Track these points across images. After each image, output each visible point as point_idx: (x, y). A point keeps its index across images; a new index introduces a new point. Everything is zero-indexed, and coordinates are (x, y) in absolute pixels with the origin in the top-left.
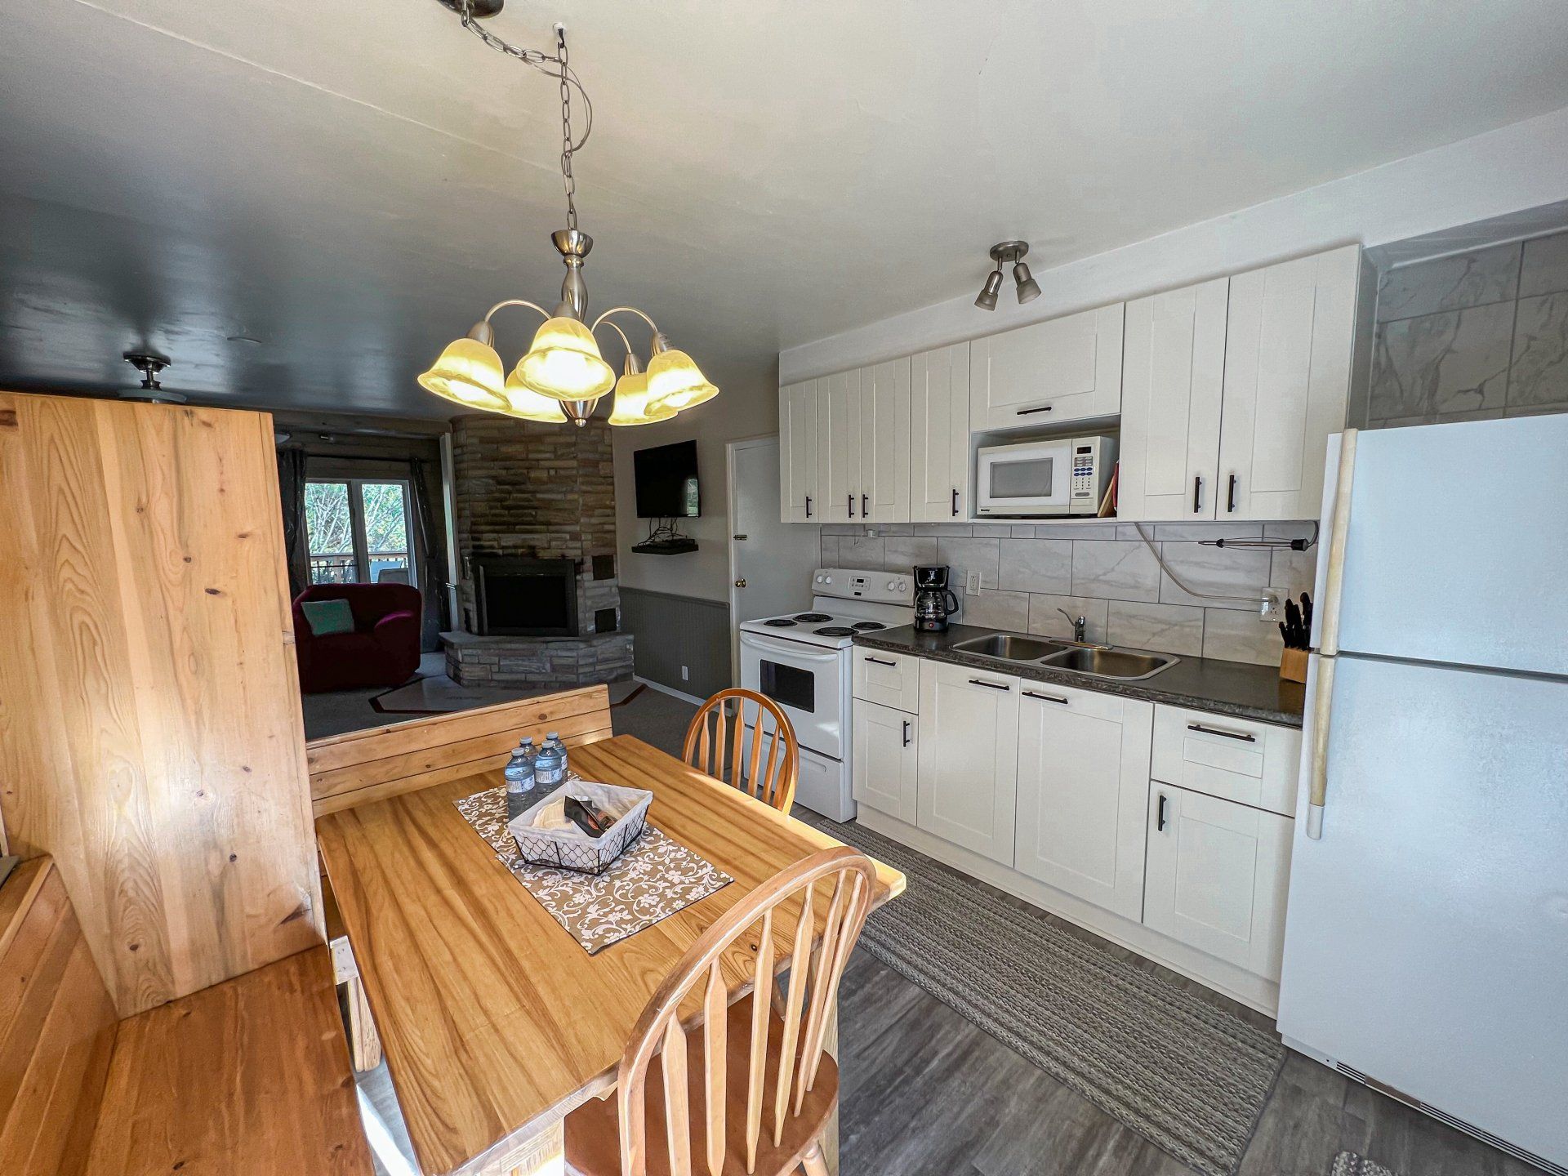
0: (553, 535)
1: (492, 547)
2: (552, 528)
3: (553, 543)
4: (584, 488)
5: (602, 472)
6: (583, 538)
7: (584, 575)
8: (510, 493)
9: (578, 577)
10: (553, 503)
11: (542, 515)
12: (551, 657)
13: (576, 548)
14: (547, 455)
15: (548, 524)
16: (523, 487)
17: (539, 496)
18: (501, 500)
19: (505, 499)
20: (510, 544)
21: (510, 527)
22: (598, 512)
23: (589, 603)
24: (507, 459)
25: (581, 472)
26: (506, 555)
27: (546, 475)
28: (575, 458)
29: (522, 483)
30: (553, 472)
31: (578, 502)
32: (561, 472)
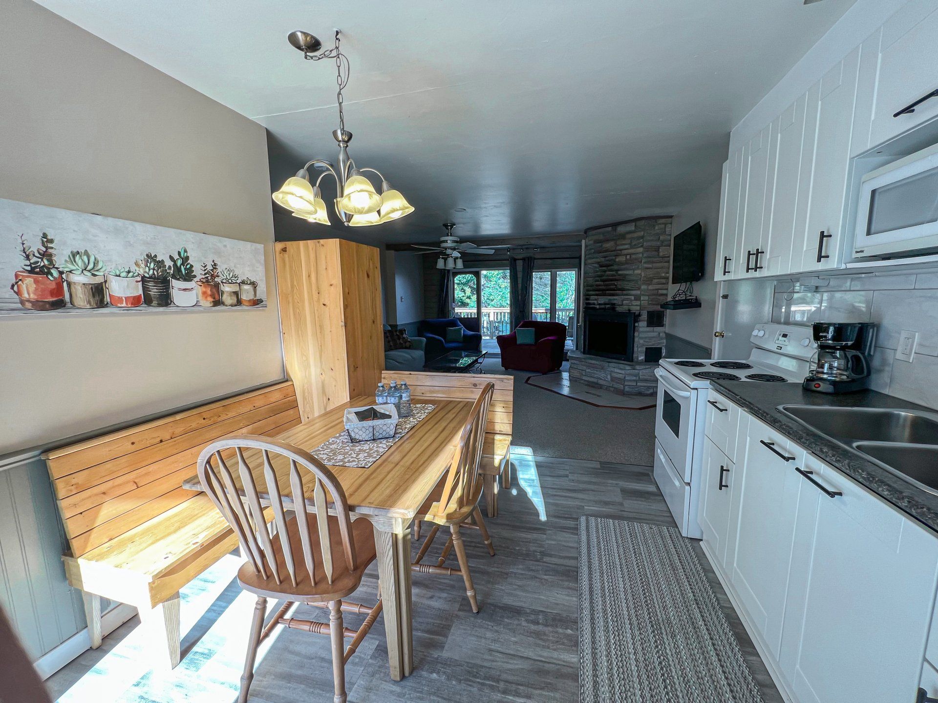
0: (624, 297)
1: (594, 304)
2: (624, 292)
3: (624, 302)
4: (647, 265)
5: (661, 254)
6: (642, 299)
7: (640, 323)
8: (605, 271)
9: (636, 324)
10: (627, 276)
11: (619, 284)
12: (612, 371)
13: (637, 305)
14: (626, 247)
15: (623, 290)
16: (612, 267)
17: (620, 272)
18: (602, 276)
20: (602, 302)
21: (603, 292)
22: (655, 281)
23: (641, 341)
24: (606, 251)
25: (645, 255)
26: (600, 309)
27: (624, 259)
28: (642, 246)
29: (612, 265)
30: (628, 257)
31: (641, 275)
32: (633, 256)
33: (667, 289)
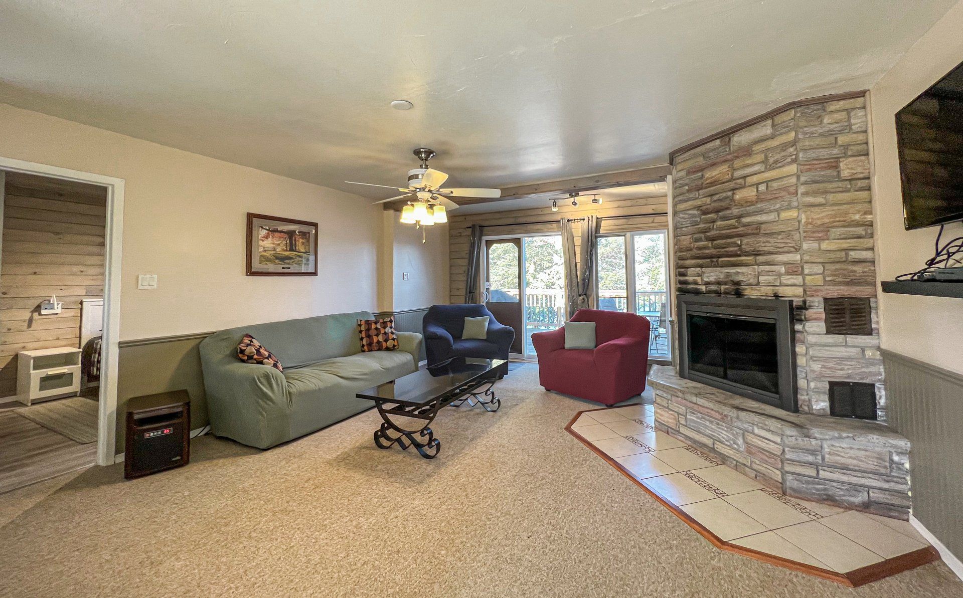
0: (762, 268)
1: (696, 283)
2: (761, 259)
3: (761, 279)
4: (810, 199)
5: (845, 173)
6: (806, 271)
8: (714, 221)
9: (797, 327)
10: (764, 226)
11: (747, 243)
12: (747, 431)
13: (794, 285)
14: (756, 168)
15: (757, 253)
16: (727, 212)
17: (745, 220)
18: (704, 232)
19: (708, 230)
20: (712, 279)
21: (712, 260)
22: (836, 232)
23: (816, 366)
24: (713, 184)
25: (803, 179)
26: (709, 292)
27: (755, 193)
28: (794, 161)
29: (727, 209)
30: (762, 188)
31: (799, 222)
32: (775, 185)
33: (872, 249)
